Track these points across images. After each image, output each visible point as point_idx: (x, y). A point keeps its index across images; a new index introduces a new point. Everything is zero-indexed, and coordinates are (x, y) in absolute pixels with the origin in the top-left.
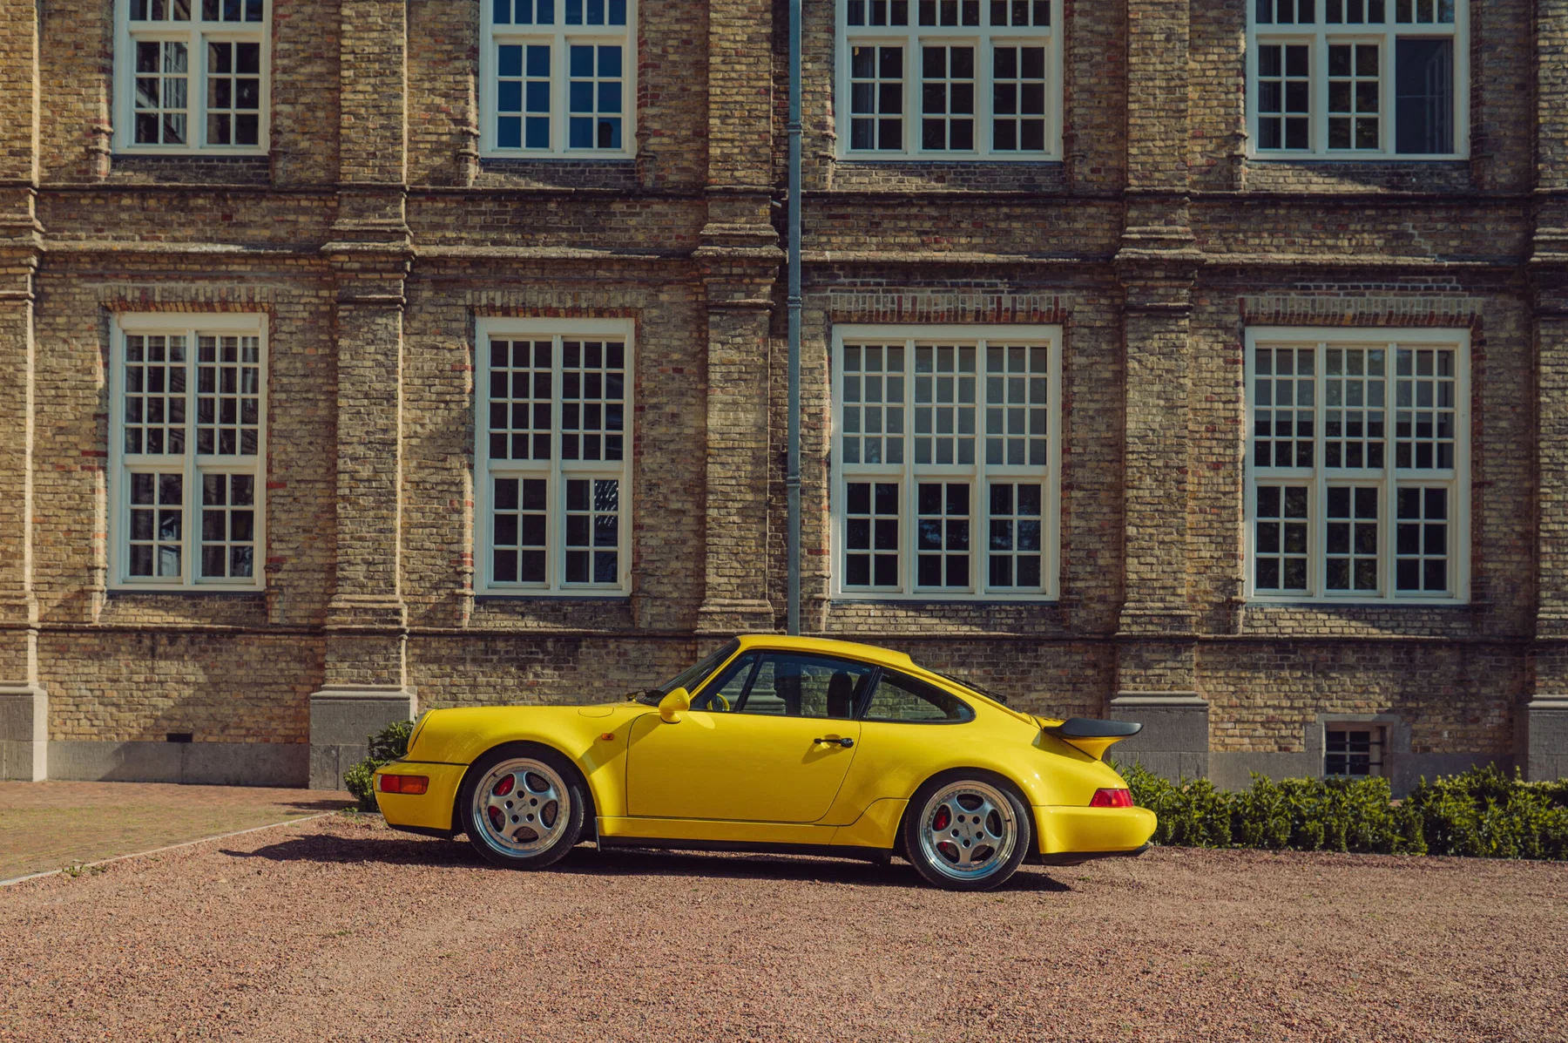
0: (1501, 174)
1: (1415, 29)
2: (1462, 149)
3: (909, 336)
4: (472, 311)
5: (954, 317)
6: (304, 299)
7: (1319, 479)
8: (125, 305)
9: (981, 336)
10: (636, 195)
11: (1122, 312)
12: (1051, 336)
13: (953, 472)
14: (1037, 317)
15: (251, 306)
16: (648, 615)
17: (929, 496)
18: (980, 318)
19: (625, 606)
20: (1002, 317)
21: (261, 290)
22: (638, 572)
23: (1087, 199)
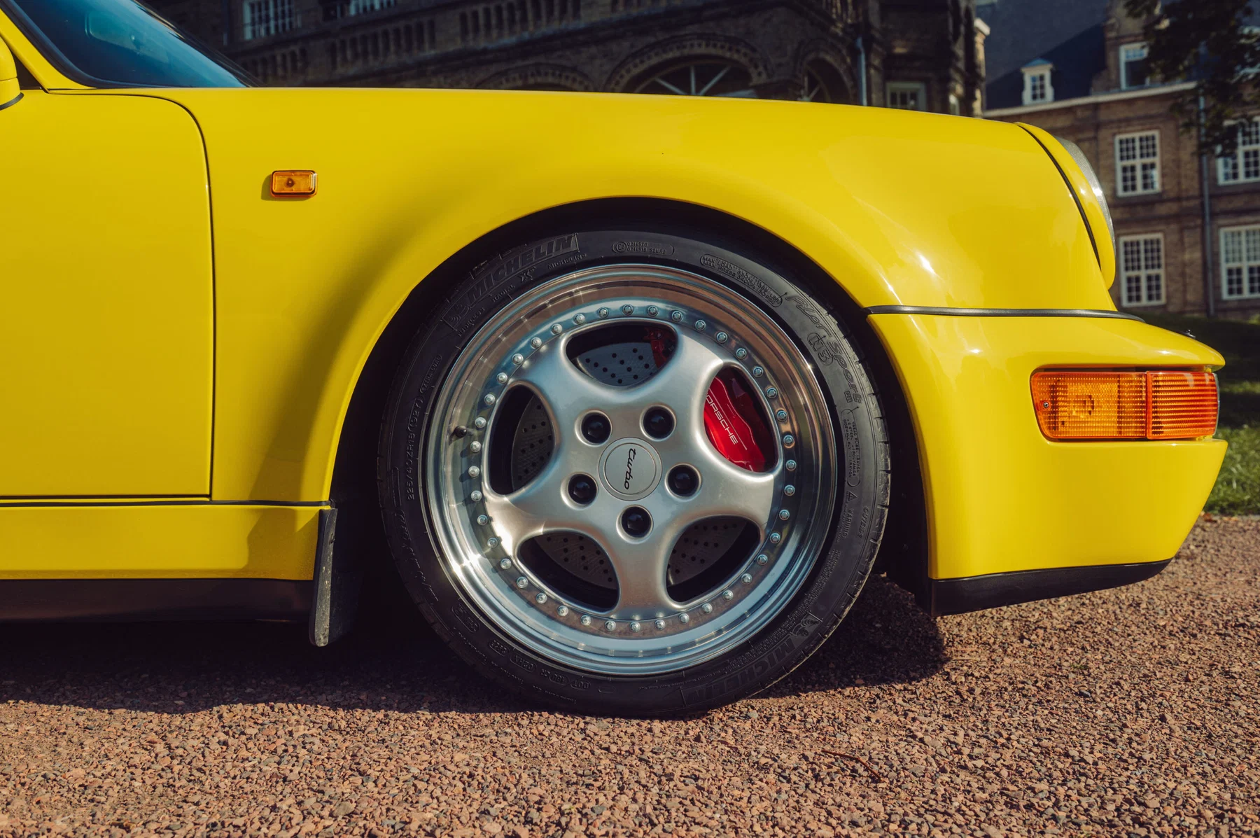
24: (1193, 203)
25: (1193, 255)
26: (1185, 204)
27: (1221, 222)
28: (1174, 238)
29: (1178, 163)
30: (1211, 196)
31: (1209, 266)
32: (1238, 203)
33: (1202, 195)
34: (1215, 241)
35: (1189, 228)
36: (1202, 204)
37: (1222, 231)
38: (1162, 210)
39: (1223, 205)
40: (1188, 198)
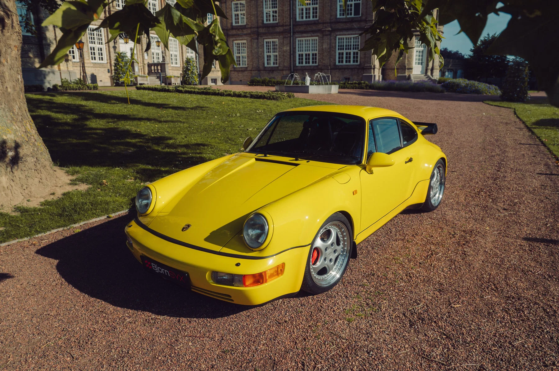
0: (364, 18)
1: (356, 2)
2: (360, 15)
3: (304, 39)
4: (264, 39)
5: (308, 37)
6: (249, 39)
7: (345, 52)
8: (234, 40)
9: (311, 38)
10: (278, 26)
11: (323, 35)
12: (317, 38)
13: (308, 52)
14: (315, 36)
15: (245, 40)
16: (280, 68)
17: (306, 55)
18: (310, 37)
19: (278, 67)
20: (313, 36)
21: (246, 38)
22: (279, 64)
23: (320, 24)
24: (287, 28)
25: (286, 48)
26: (285, 28)
27: (296, 36)
28: (282, 41)
29: (283, 10)
30: (293, 25)
31: (292, 53)
32: (302, 29)
33: (290, 25)
34: (294, 43)
35: (286, 37)
36: (290, 28)
37: (297, 39)
38: (278, 29)
39: (297, 29)
40: (286, 26)
